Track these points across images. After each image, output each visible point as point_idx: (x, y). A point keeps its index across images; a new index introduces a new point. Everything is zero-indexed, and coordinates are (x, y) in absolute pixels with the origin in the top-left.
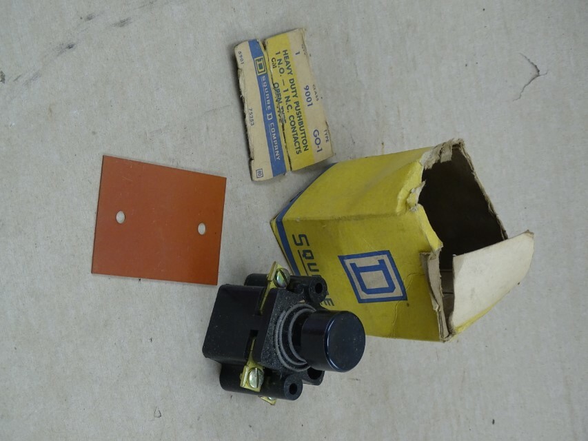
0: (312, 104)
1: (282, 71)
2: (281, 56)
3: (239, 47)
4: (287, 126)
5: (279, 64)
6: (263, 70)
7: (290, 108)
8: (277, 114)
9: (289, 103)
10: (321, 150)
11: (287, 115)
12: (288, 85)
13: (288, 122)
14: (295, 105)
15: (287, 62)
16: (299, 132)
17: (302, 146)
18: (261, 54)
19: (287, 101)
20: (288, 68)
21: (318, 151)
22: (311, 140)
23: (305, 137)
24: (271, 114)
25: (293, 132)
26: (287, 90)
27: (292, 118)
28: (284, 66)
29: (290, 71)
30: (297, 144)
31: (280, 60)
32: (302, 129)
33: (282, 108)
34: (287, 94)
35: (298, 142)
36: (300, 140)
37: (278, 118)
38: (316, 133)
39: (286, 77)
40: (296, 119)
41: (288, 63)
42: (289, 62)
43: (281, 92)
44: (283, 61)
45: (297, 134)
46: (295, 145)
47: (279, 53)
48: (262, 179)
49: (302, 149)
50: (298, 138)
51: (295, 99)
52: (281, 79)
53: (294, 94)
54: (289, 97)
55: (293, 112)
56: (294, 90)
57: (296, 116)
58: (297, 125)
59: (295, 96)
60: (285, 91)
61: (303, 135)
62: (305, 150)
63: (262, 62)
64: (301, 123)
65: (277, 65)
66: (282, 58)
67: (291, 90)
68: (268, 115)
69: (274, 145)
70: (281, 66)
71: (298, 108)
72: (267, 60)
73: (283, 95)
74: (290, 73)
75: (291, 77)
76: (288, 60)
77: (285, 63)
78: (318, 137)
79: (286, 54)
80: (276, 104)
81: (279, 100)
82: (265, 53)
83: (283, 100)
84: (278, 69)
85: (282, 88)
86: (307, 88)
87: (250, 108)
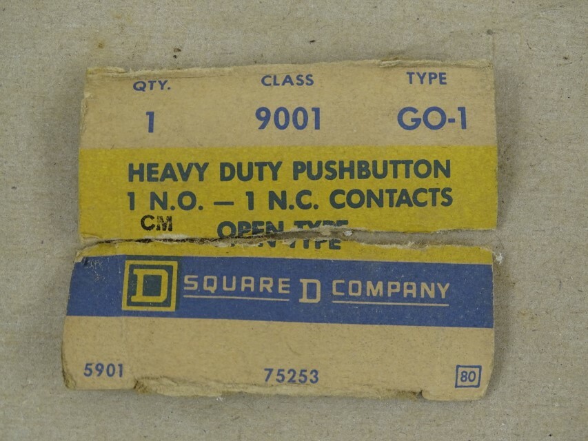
0: (317, 110)
1: (189, 202)
2: (144, 189)
3: (71, 368)
4: (359, 218)
5: (164, 205)
6: (164, 275)
7: (305, 200)
8: (311, 254)
9: (291, 200)
10: (462, 110)
11: (327, 212)
12: (236, 190)
13: (347, 213)
14: (303, 176)
15: (165, 176)
16: (388, 183)
17: (430, 182)
18: (118, 261)
19: (283, 205)
20: (185, 176)
21: (464, 126)
22: (423, 143)
23: (407, 163)
24: (305, 282)
25: (380, 203)
26: (250, 195)
27: (340, 199)
28: (173, 189)
29: (194, 171)
30: (422, 197)
31: (154, 197)
32: (380, 171)
33: (299, 224)
34: (262, 200)
35: (418, 191)
36: (412, 184)
37: (325, 253)
38: (408, 118)
39: (210, 189)
40: (347, 184)
41: (169, 173)
42: (169, 166)
43: (249, 217)
44: (158, 188)
45: (391, 192)
46: (425, 204)
47: (131, 195)
48: (487, 372)
49: (442, 182)
50: (404, 192)
51: (286, 172)
52: (210, 208)
53: (267, 171)
54: (272, 195)
55: (321, 190)
56: (256, 170)
57: (336, 184)
58: (363, 185)
59: (275, 169)
60: (251, 207)
61: (401, 168)
62: (447, 173)
63: (141, 274)
64: (363, 169)
65: (165, 214)
66: (149, 187)
67: (253, 184)
68: (304, 299)
69: (398, 297)
70: (173, 200)
71: (315, 172)
72: (142, 249)
73: (263, 213)
74: (202, 169)
75: (213, 172)
76: (161, 169)
77: (168, 180)
78: (420, 115)
79: (140, 172)
80: (282, 250)
81: (273, 233)
82: (121, 250)
83: (276, 216)
84: (178, 215)
85: (239, 213)
86: (263, 116)
87: (262, 379)
